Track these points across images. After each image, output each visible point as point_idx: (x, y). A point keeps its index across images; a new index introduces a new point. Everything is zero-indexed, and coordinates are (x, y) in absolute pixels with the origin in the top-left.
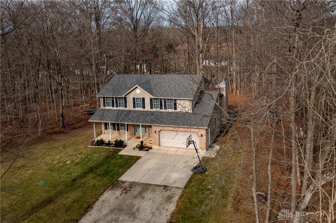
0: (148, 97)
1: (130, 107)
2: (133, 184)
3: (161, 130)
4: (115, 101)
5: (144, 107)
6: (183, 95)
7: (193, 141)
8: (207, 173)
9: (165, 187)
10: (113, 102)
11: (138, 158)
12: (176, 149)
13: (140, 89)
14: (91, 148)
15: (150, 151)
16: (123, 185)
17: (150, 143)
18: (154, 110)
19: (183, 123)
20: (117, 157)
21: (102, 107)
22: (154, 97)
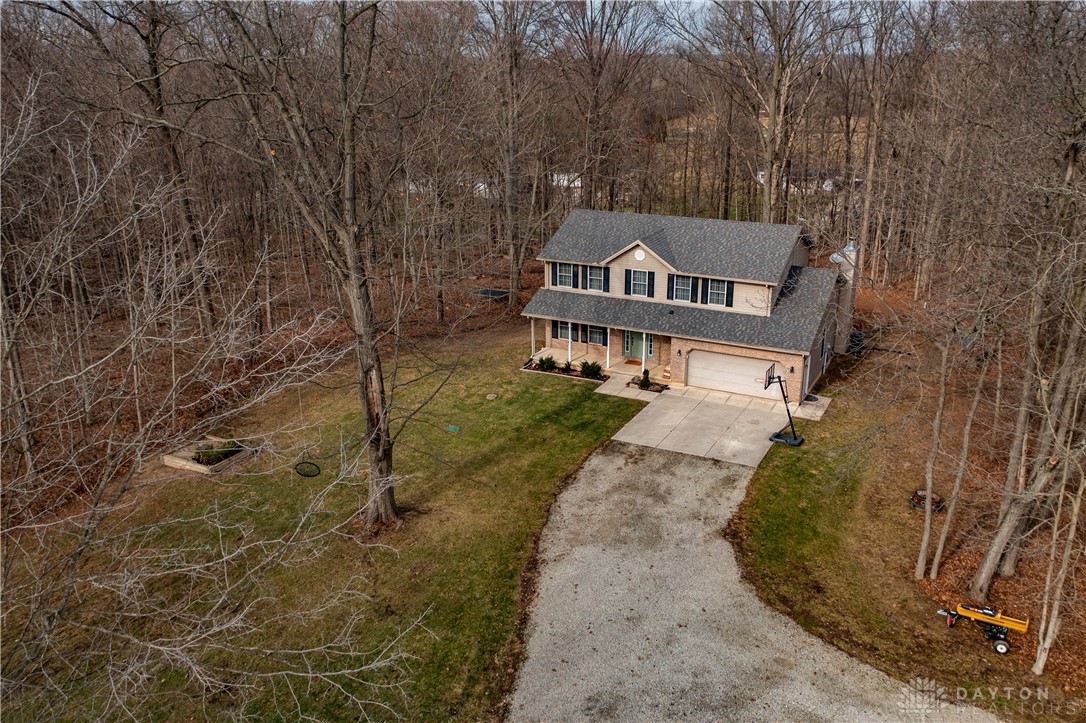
0: (662, 272)
1: (617, 290)
2: (644, 451)
3: (692, 350)
4: (581, 275)
5: (651, 294)
6: (752, 274)
7: (779, 377)
8: (804, 447)
9: (716, 462)
10: (576, 275)
11: (642, 405)
12: (728, 395)
13: (643, 249)
14: (528, 374)
15: (664, 392)
16: (625, 449)
17: (665, 377)
18: (677, 302)
19: (750, 338)
20: (594, 397)
21: (548, 284)
22: (680, 273)
